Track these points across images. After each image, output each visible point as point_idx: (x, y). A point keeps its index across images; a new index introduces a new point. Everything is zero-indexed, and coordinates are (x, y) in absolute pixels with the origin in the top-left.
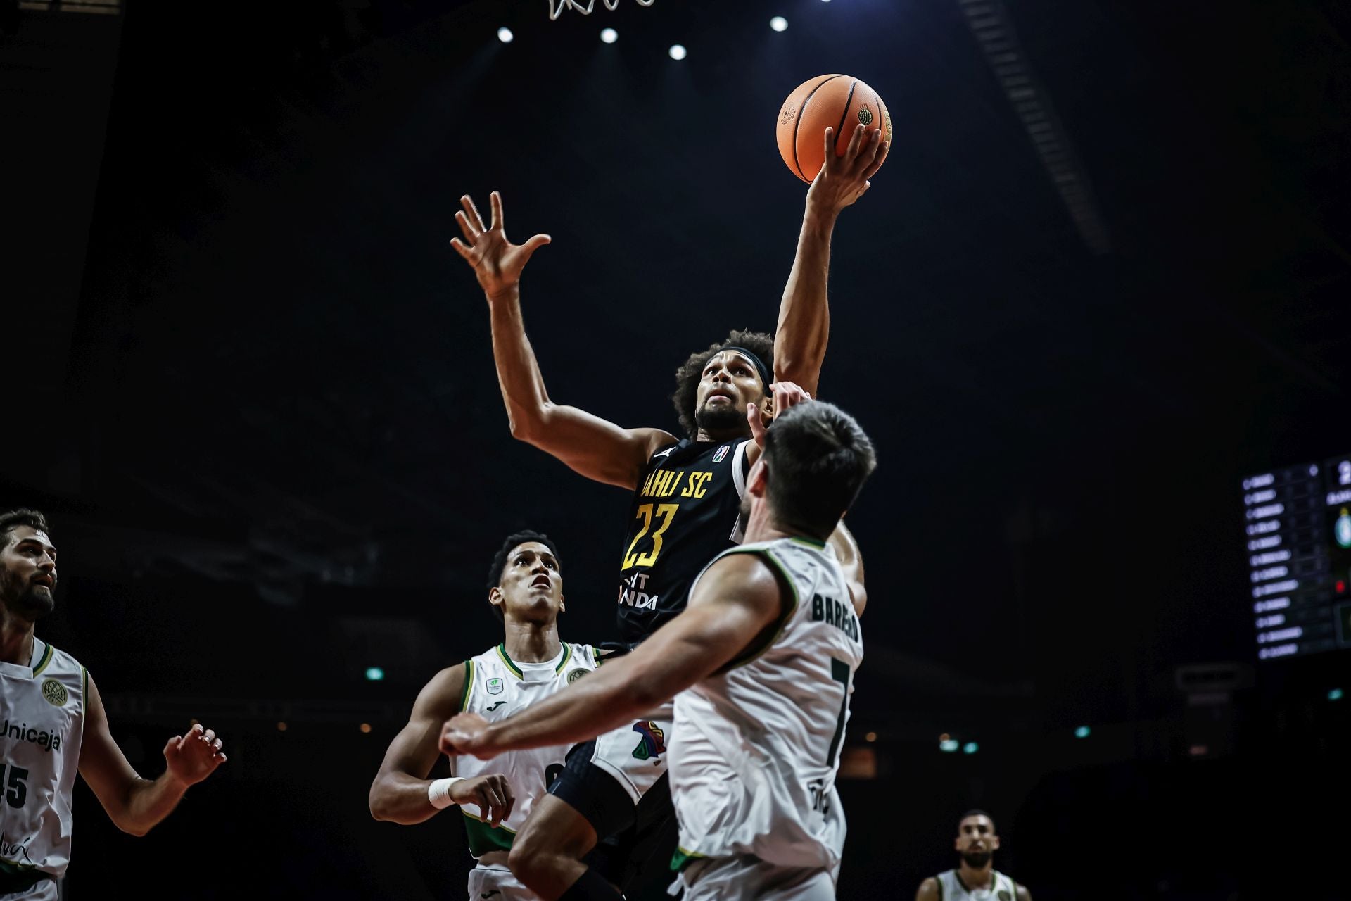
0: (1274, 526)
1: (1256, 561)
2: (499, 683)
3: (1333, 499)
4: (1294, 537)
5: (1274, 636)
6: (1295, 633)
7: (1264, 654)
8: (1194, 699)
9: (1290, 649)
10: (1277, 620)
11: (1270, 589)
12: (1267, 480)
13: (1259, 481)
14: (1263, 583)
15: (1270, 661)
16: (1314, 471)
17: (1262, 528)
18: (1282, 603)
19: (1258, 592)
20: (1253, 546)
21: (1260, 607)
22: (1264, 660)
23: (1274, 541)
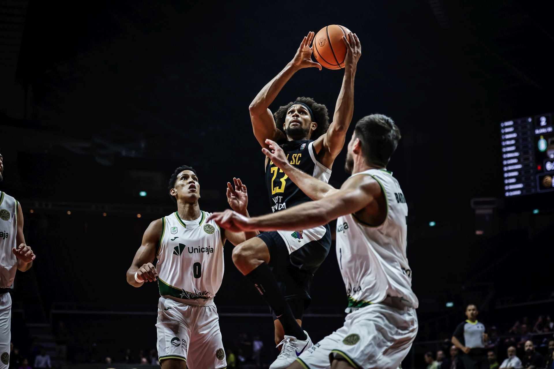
0: (513, 142)
1: (505, 156)
2: (176, 229)
3: (537, 132)
4: (521, 147)
5: (511, 187)
6: (520, 186)
7: (507, 194)
8: (478, 212)
9: (518, 193)
10: (513, 180)
11: (510, 168)
12: (511, 123)
13: (507, 124)
14: (508, 165)
15: (510, 197)
16: (530, 120)
17: (508, 143)
18: (515, 174)
19: (505, 169)
20: (504, 150)
21: (506, 175)
22: (507, 197)
23: (513, 148)
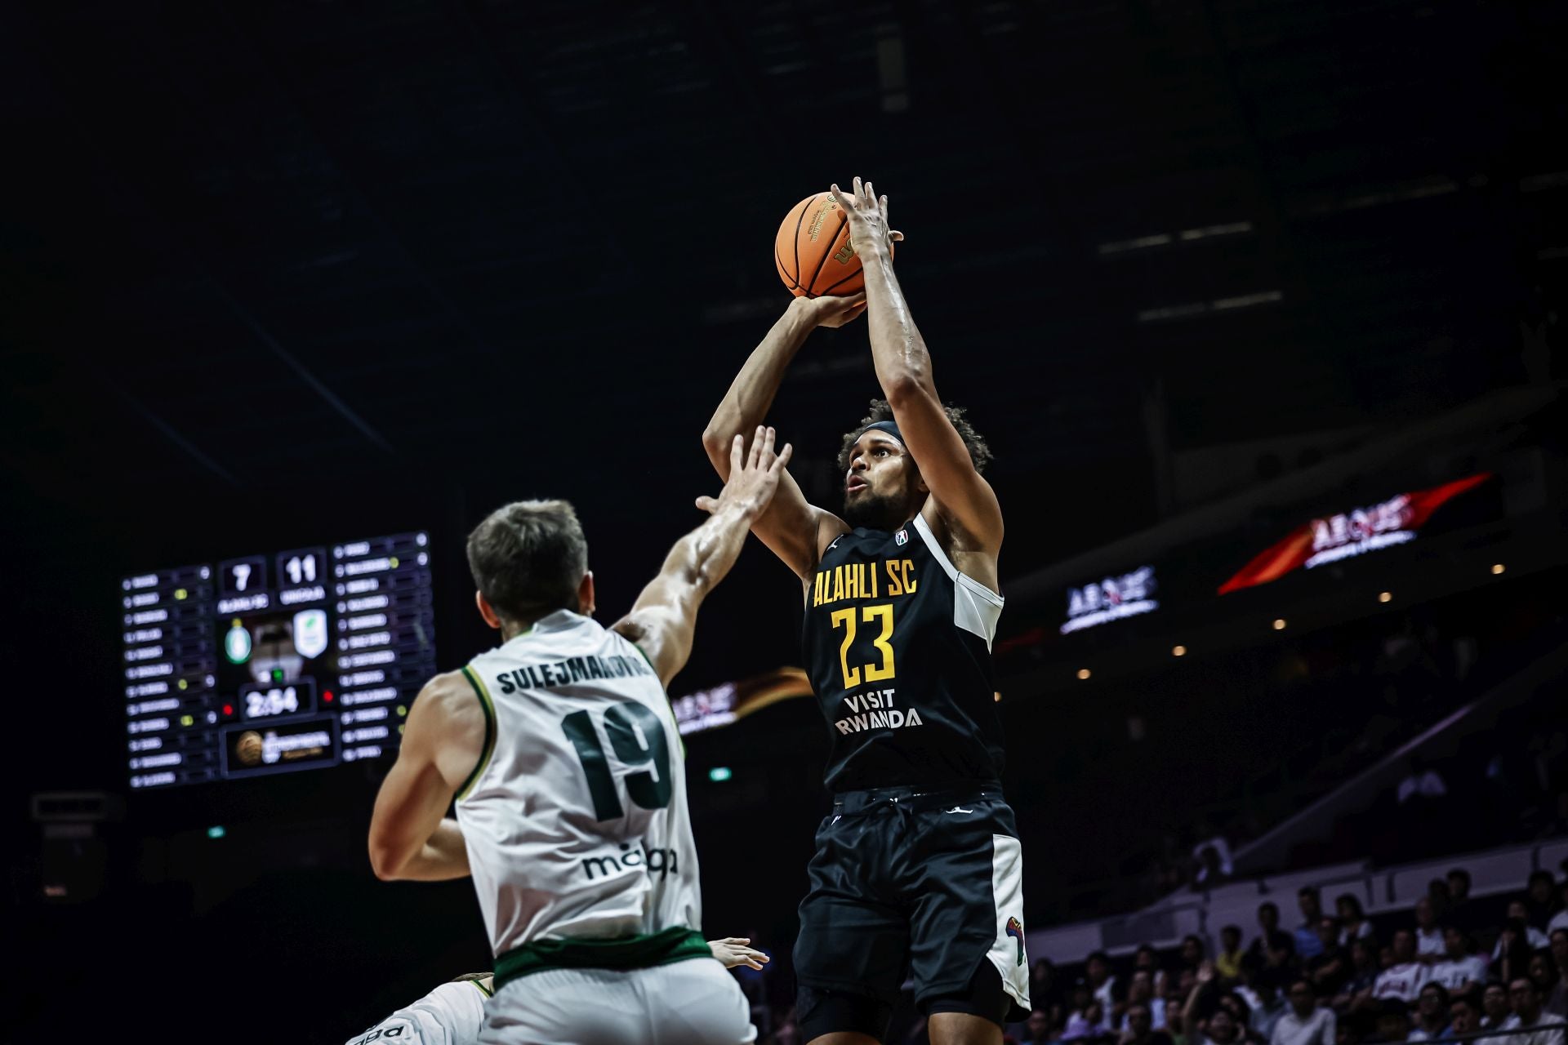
0: (155, 634)
1: (131, 674)
3: (225, 607)
4: (178, 649)
5: (148, 762)
6: (173, 759)
7: (136, 782)
8: (52, 832)
9: (168, 778)
10: (154, 743)
11: (146, 707)
12: (151, 580)
13: (140, 582)
14: (140, 699)
15: (144, 790)
16: (205, 573)
17: (142, 636)
18: (161, 724)
19: (133, 710)
20: (130, 656)
21: (133, 728)
22: (137, 788)
23: (155, 652)
